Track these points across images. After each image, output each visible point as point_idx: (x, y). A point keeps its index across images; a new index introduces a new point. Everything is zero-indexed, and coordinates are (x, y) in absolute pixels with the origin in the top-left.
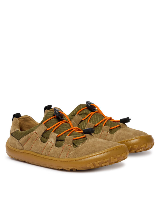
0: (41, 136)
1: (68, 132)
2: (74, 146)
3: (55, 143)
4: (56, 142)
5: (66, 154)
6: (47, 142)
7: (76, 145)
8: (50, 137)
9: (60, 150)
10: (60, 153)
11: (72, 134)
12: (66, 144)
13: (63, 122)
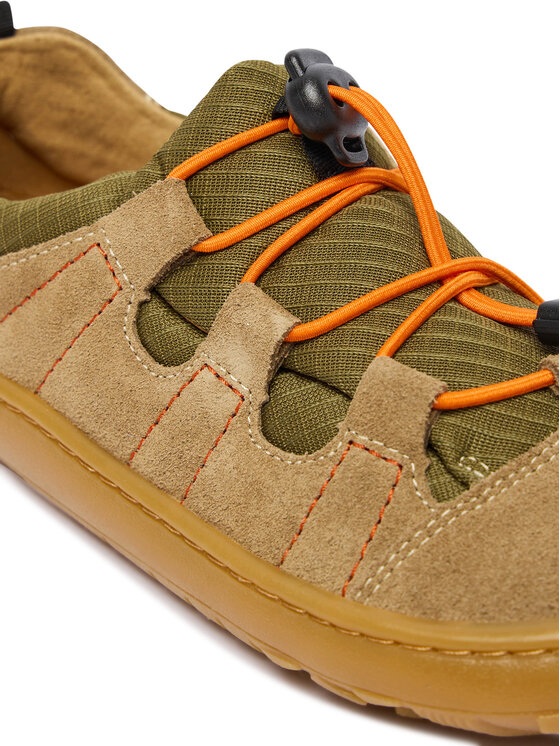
0: (145, 297)
1: (390, 310)
2: (438, 467)
3: (264, 398)
4: (270, 386)
5: (348, 548)
6: (188, 368)
7: (462, 467)
8: (216, 329)
9: (302, 482)
10: (290, 520)
11: (427, 334)
12: (363, 439)
13: (359, 189)
